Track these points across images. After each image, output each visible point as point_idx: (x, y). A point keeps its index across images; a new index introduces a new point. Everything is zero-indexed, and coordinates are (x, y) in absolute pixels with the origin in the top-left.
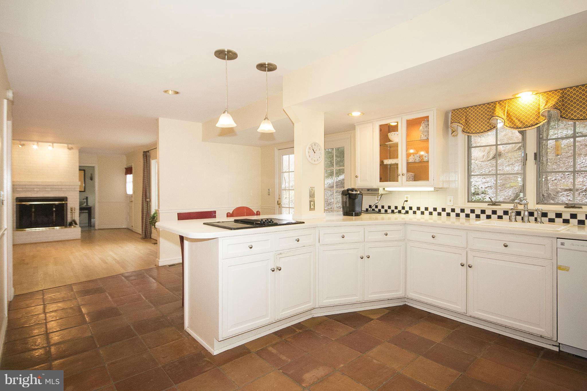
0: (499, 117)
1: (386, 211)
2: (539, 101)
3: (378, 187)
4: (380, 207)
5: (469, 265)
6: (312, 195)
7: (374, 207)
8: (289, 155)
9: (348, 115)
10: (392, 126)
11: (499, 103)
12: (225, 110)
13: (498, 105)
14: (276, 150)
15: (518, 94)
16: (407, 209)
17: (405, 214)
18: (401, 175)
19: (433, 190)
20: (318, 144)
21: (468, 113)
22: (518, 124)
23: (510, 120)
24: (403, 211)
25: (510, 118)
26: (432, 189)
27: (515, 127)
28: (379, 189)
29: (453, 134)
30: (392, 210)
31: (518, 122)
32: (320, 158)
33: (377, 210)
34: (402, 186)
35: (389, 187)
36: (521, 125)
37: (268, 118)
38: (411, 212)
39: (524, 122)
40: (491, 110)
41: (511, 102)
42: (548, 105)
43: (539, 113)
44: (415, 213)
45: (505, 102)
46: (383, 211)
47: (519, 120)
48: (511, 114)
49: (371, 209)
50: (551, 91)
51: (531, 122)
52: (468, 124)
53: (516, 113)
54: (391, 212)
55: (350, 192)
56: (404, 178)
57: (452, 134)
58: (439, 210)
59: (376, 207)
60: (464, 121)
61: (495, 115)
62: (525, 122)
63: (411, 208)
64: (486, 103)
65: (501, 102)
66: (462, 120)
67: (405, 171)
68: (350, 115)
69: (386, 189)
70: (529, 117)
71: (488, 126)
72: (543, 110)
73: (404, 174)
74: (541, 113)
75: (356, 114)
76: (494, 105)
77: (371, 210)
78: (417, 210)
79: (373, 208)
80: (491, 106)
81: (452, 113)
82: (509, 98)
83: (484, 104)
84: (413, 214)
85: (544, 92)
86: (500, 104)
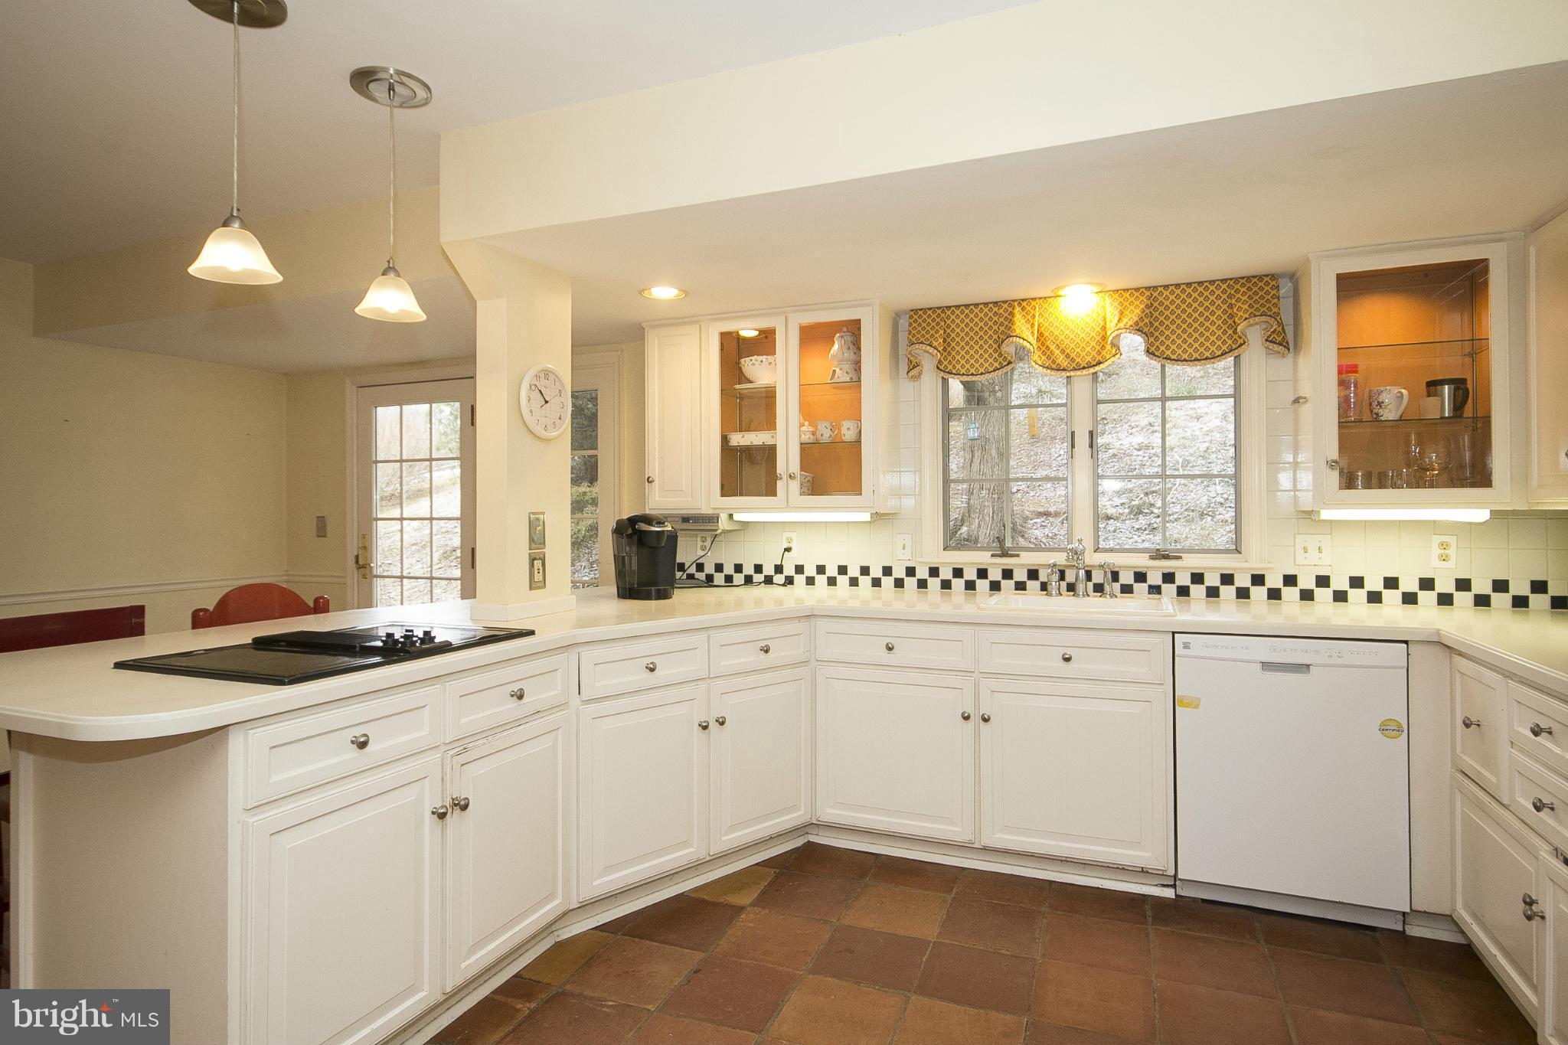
0: (1024, 339)
1: (729, 579)
2: (1104, 308)
3: (716, 512)
4: (709, 569)
5: (983, 715)
6: (537, 538)
7: (693, 570)
8: (431, 402)
9: (640, 293)
10: (745, 340)
11: (1020, 304)
12: (232, 215)
13: (1018, 309)
14: (350, 388)
15: (1063, 287)
16: (789, 570)
17: (784, 585)
18: (785, 477)
19: (869, 519)
20: (556, 376)
21: (948, 322)
22: (1061, 359)
23: (1044, 348)
24: (779, 579)
25: (1043, 344)
26: (866, 517)
27: (1054, 366)
28: (718, 518)
29: (910, 374)
30: (746, 576)
31: (1060, 354)
32: (560, 419)
33: (701, 576)
34: (788, 507)
35: (749, 510)
36: (1066, 363)
37: (396, 267)
38: (800, 580)
39: (1073, 355)
40: (1002, 320)
41: (1046, 306)
42: (1125, 320)
43: (1104, 338)
44: (810, 581)
45: (1033, 303)
46: (719, 578)
47: (1062, 352)
48: (1046, 334)
49: (685, 575)
50: (1128, 290)
51: (1089, 359)
52: (949, 349)
53: (1056, 333)
54: (743, 583)
55: (644, 527)
56: (795, 486)
57: (908, 372)
58: (876, 572)
59: (700, 567)
60: (941, 340)
61: (1014, 334)
62: (1075, 358)
63: (799, 569)
64: (991, 301)
65: (1024, 304)
66: (936, 340)
67: (795, 466)
68: (646, 294)
69: (737, 517)
70: (1083, 345)
71: (996, 360)
72: (1116, 333)
73: (794, 474)
74: (1110, 338)
75: (664, 293)
76: (1010, 309)
77: (685, 577)
78: (817, 574)
79: (689, 572)
80: (1001, 311)
81: (911, 317)
82: (1042, 296)
83: (986, 304)
84: (807, 584)
85: (1114, 291)
86: (1023, 309)
